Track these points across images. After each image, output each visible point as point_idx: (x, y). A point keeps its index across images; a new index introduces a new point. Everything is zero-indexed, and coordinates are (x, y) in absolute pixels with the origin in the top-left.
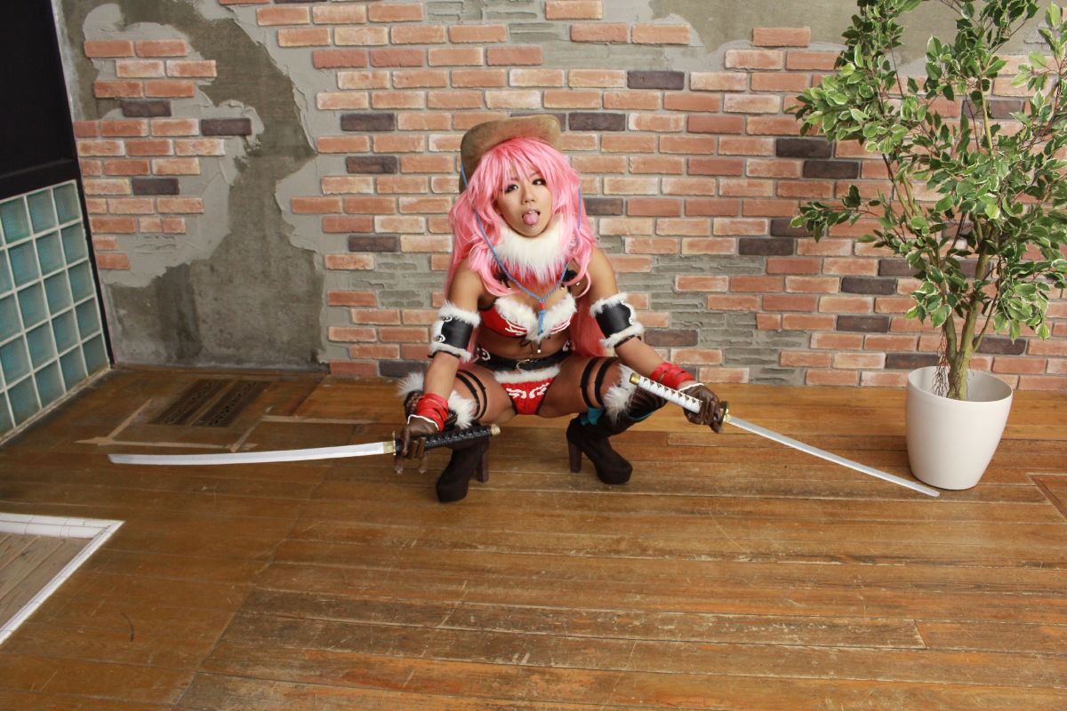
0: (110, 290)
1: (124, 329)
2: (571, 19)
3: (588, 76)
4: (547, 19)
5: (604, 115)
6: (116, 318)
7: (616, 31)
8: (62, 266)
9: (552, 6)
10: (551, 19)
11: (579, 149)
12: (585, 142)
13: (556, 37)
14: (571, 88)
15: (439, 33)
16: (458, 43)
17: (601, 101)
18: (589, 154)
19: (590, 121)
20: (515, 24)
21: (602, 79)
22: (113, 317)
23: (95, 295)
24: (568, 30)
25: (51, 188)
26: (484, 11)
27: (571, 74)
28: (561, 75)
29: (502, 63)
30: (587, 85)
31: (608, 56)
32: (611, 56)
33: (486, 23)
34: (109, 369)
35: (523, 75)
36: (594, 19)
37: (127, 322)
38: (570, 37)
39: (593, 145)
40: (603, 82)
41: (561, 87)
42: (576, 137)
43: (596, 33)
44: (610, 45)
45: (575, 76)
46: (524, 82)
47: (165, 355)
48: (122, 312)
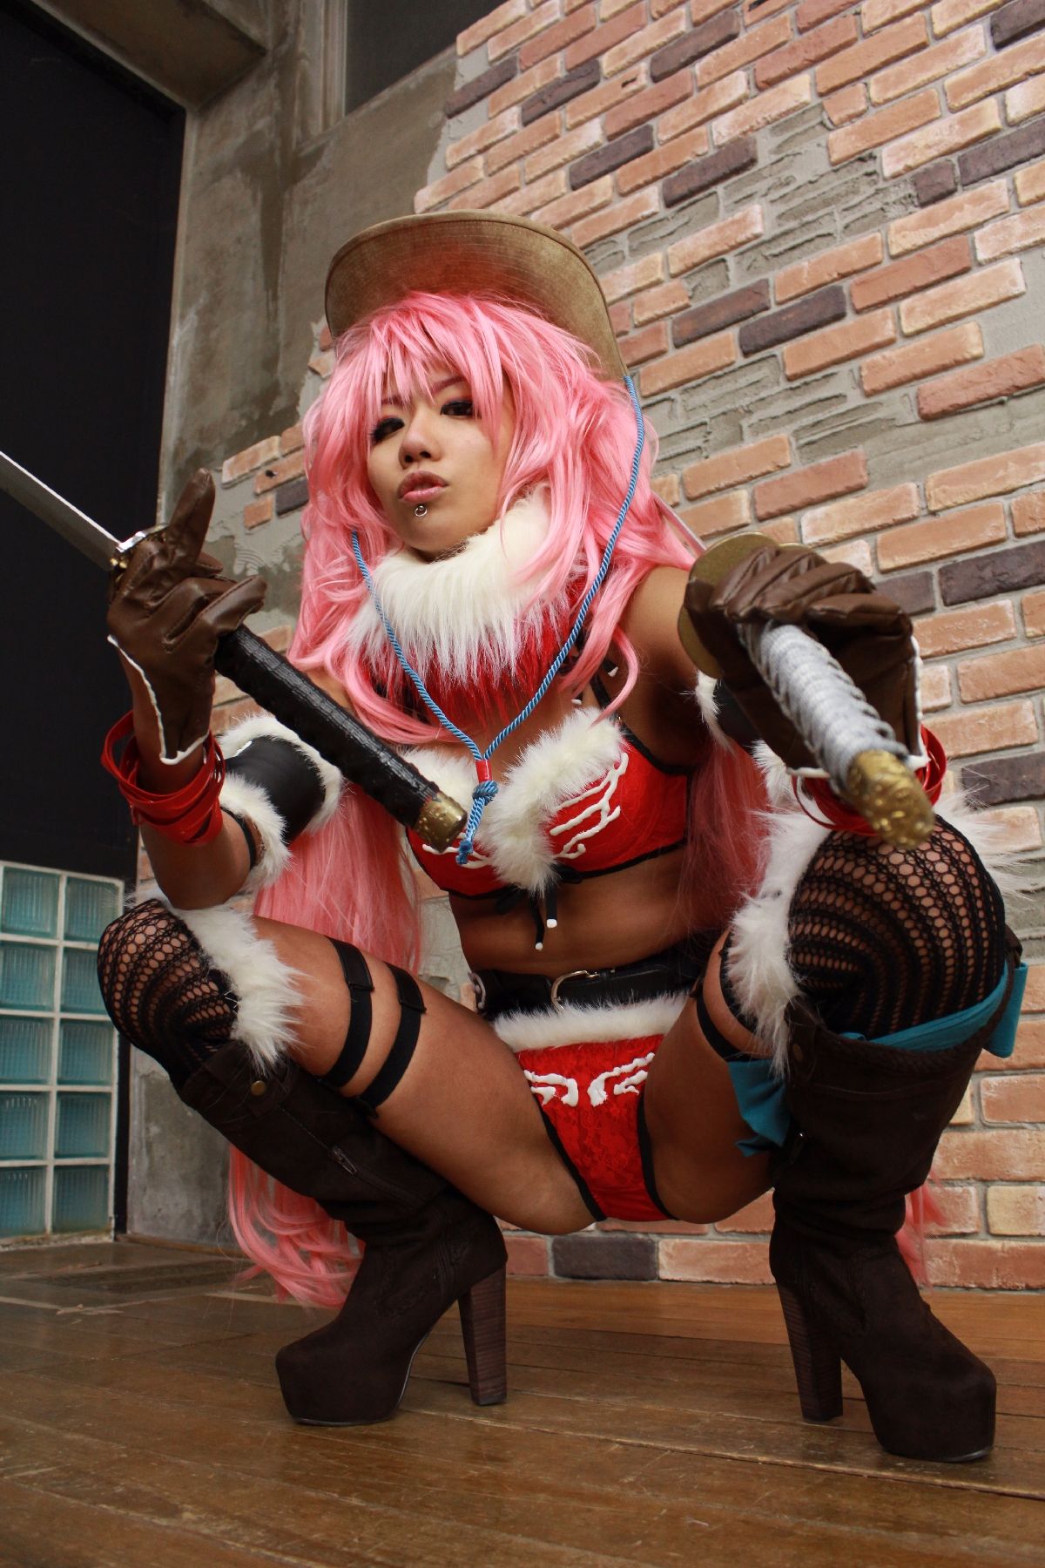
0: (144, 1086)
1: (150, 1168)
2: (917, 377)
3: (971, 475)
4: (868, 395)
5: (1022, 548)
6: (144, 1141)
7: (1017, 365)
8: (51, 1009)
9: (872, 367)
10: (875, 392)
11: (971, 643)
12: (984, 623)
13: (890, 424)
14: (934, 513)
15: (665, 489)
16: (701, 496)
17: (1009, 524)
18: (997, 649)
19: (987, 573)
20: (804, 428)
21: (1001, 473)
22: (140, 1140)
23: (114, 1090)
24: (914, 403)
25: (64, 875)
26: (745, 423)
27: (931, 483)
28: (909, 494)
29: (785, 505)
30: (972, 497)
31: (1012, 425)
32: (1018, 424)
33: (749, 443)
34: (108, 1239)
35: (828, 516)
36: (966, 362)
37: (159, 1151)
38: (920, 410)
39: (1004, 623)
40: (1003, 479)
41: (913, 519)
42: (962, 617)
43: (972, 383)
44: (1013, 403)
45: (937, 486)
46: (831, 530)
47: (200, 1221)
48: (155, 1130)
